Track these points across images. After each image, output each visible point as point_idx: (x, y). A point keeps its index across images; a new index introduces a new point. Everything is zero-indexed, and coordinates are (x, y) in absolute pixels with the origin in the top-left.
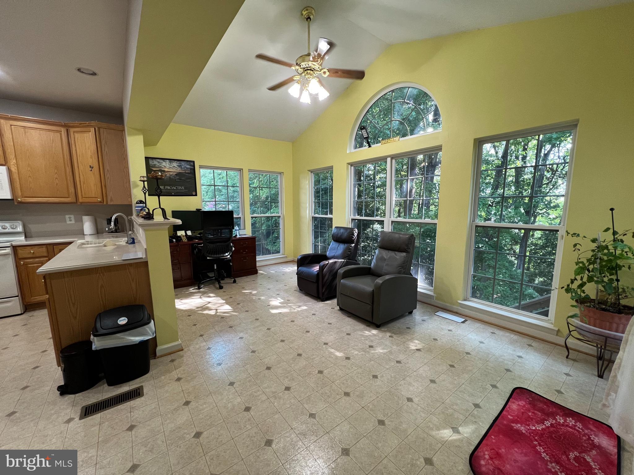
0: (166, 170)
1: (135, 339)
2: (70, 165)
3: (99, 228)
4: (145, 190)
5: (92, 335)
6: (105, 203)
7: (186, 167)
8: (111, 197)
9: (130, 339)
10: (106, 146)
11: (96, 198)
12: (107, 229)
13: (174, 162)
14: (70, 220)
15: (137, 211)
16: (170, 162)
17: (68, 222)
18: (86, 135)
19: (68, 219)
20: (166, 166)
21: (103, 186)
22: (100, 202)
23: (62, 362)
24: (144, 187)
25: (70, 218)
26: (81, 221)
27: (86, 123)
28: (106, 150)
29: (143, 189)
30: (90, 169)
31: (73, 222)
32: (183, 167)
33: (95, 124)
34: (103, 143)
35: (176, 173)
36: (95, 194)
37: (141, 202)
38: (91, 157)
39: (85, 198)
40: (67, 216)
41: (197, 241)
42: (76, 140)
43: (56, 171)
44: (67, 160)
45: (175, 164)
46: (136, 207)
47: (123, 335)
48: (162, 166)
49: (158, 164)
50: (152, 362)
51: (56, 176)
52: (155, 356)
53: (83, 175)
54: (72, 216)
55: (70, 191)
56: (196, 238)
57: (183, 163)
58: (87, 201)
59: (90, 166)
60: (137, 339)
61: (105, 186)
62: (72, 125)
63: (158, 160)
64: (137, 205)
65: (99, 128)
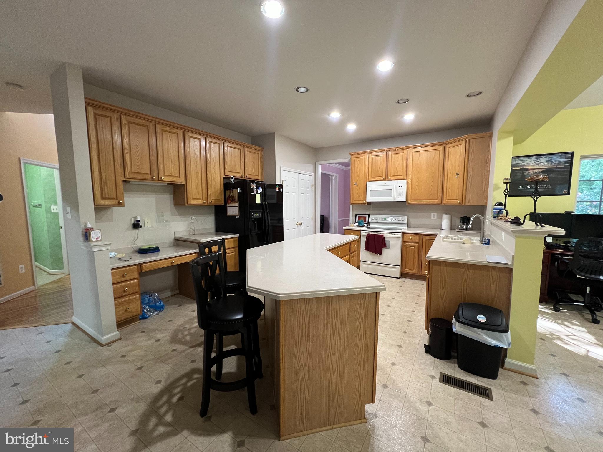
0: (530, 167)
1: (491, 341)
2: (442, 175)
3: (453, 225)
4: (506, 192)
5: (454, 319)
6: (463, 204)
7: (558, 161)
8: (469, 200)
9: (486, 339)
10: (473, 154)
11: (456, 200)
12: (459, 226)
13: (542, 157)
14: (434, 216)
15: (495, 213)
16: (537, 158)
17: (432, 218)
18: (457, 148)
19: (432, 216)
20: (531, 164)
21: (464, 189)
22: (460, 203)
23: (431, 328)
24: (507, 188)
25: (434, 215)
26: (441, 218)
27: (460, 138)
28: (472, 157)
29: (505, 191)
30: (456, 176)
31: (435, 218)
32: (553, 161)
33: (467, 137)
34: (471, 151)
35: (543, 170)
36: (456, 197)
37: (500, 204)
38: (459, 166)
39: (448, 200)
40: (432, 214)
41: (561, 252)
42: (450, 154)
43: (432, 180)
44: (441, 171)
45: (543, 160)
46: (494, 209)
47: (480, 332)
48: (525, 164)
49: (521, 163)
50: (501, 370)
51: (432, 184)
52: (503, 365)
53: (450, 181)
54: (436, 214)
55: (439, 195)
56: (560, 247)
57: (554, 157)
58: (449, 202)
59: (457, 173)
60: (493, 342)
61: (466, 190)
62: (449, 142)
63: (522, 158)
64: (496, 207)
65: (469, 140)
